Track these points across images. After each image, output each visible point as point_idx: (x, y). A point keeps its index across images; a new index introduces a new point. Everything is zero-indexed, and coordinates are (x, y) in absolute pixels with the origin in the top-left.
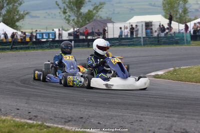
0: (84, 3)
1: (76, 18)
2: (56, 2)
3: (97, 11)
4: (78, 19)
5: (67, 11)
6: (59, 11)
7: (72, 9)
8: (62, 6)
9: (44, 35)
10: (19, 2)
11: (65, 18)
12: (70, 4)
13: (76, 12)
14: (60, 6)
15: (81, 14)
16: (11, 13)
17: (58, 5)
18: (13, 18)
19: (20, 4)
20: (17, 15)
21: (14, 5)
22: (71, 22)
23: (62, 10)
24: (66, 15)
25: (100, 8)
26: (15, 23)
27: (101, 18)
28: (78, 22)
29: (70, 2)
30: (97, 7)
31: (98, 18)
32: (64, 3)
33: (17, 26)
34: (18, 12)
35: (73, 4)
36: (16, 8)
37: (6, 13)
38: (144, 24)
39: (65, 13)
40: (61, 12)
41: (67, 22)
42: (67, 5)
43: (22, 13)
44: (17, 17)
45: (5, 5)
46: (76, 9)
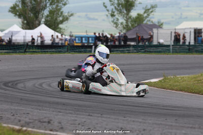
0: (133, 6)
1: (124, 22)
2: (104, 3)
3: (148, 15)
4: (127, 22)
5: (115, 14)
6: (107, 13)
7: (120, 12)
8: (110, 8)
9: (84, 39)
10: (64, 3)
11: (113, 21)
12: (119, 6)
13: (125, 16)
14: (108, 8)
15: (130, 17)
16: (54, 14)
17: (106, 7)
18: (56, 19)
19: (65, 5)
20: (60, 16)
21: (57, 6)
22: (119, 26)
23: (110, 12)
24: (114, 18)
25: (152, 12)
26: (58, 25)
27: (152, 22)
28: (127, 26)
29: (119, 5)
30: (149, 10)
31: (149, 23)
32: (112, 4)
33: (60, 29)
34: (62, 13)
35: (122, 6)
36: (60, 9)
37: (48, 13)
38: (193, 31)
39: (113, 15)
40: (109, 15)
41: (115, 25)
42: (115, 7)
43: (66, 14)
44: (61, 19)
45: (48, 5)
46: (125, 12)
